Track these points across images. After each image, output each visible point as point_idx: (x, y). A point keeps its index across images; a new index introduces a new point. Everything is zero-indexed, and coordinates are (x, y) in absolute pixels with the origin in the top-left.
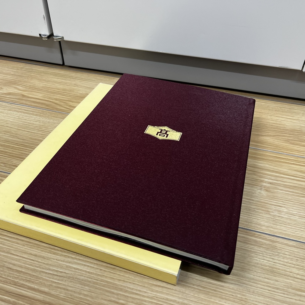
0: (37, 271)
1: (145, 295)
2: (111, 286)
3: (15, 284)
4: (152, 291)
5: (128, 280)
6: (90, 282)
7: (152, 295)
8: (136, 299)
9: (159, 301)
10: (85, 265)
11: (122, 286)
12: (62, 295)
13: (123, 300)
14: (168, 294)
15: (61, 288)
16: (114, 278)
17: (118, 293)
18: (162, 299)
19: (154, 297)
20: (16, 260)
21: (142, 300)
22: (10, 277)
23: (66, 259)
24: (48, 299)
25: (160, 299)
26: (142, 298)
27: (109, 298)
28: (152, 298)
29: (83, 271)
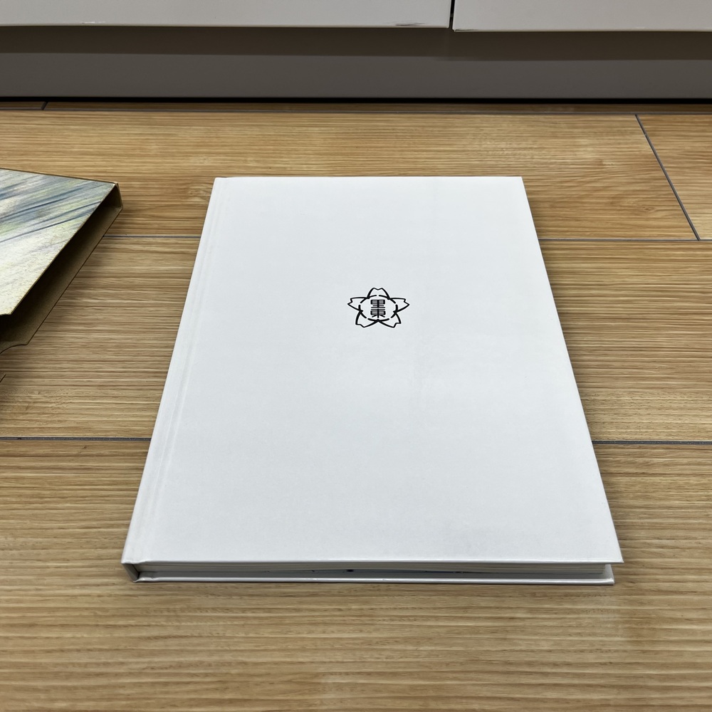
1: (122, 670)
2: (29, 673)
4: (140, 654)
5: (73, 644)
7: (138, 666)
8: (99, 687)
9: (160, 675)
11: (56, 665)
13: (63, 700)
14: (180, 652)
16: (33, 652)
17: (47, 686)
18: (166, 668)
19: (144, 669)
21: (115, 686)
25: (162, 669)
26: (113, 681)
28: (139, 674)
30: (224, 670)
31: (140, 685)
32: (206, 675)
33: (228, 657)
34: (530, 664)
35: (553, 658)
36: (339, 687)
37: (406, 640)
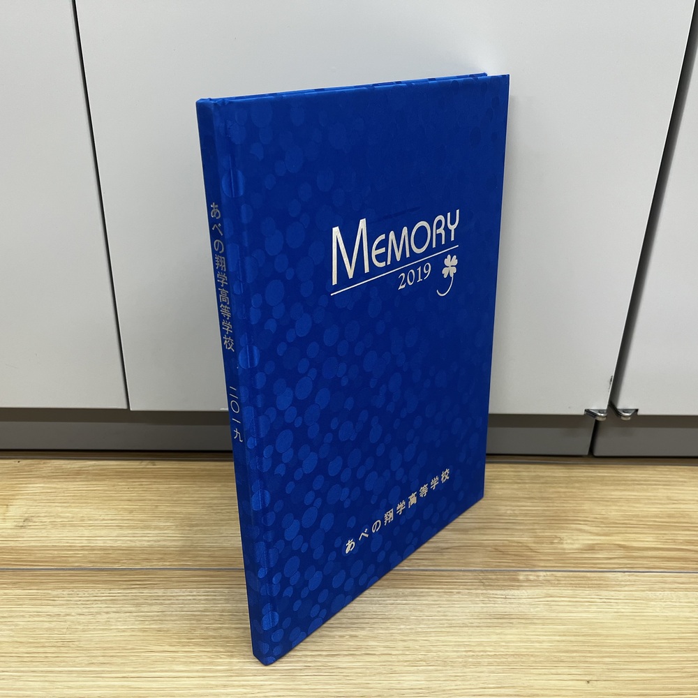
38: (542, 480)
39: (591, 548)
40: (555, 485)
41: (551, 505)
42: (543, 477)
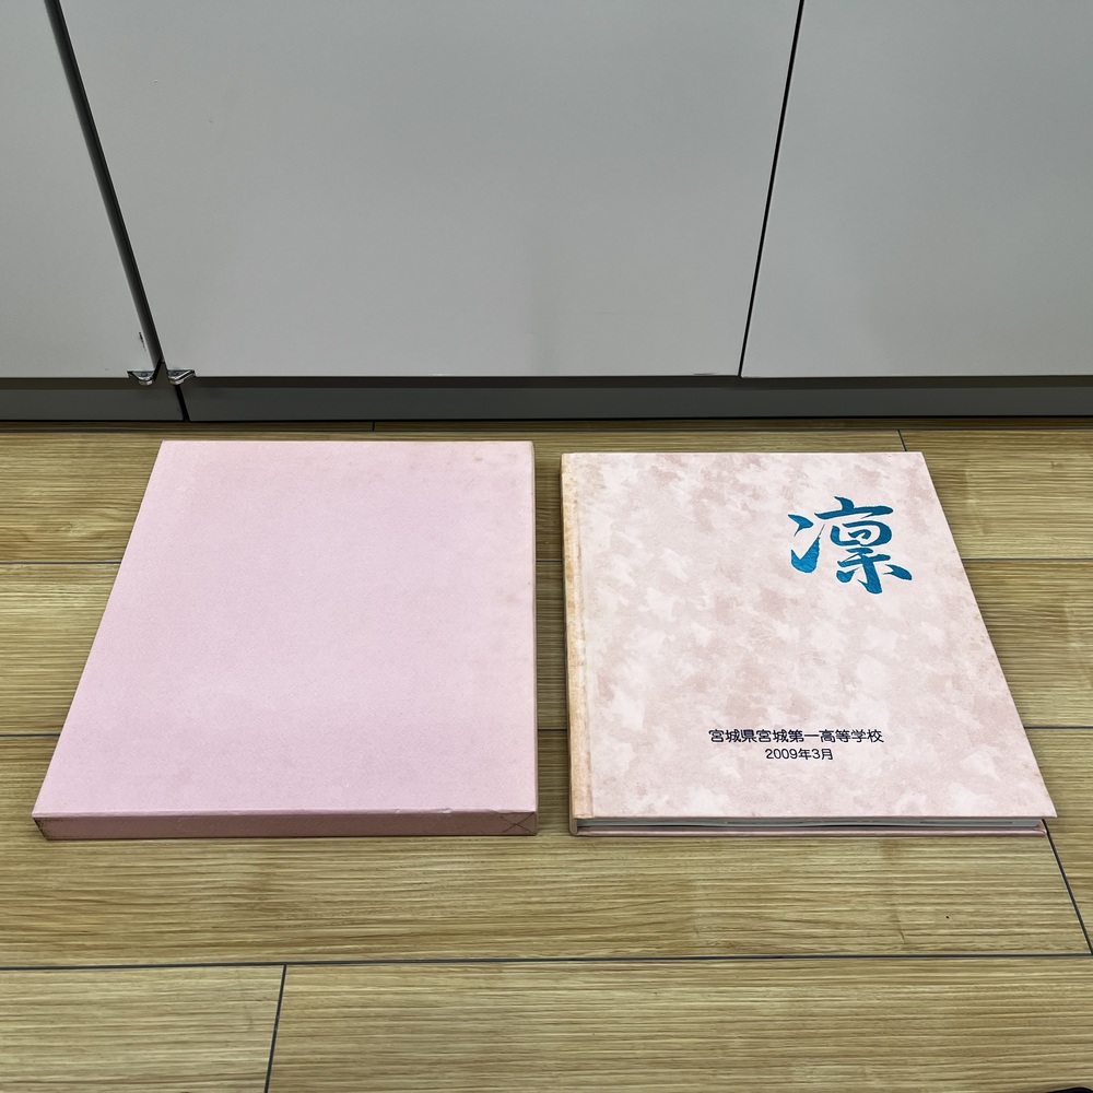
0: (378, 893)
1: (568, 879)
2: (511, 882)
3: (353, 922)
4: (577, 871)
5: (532, 865)
6: (473, 885)
7: (577, 877)
8: (556, 889)
9: (592, 882)
10: (453, 862)
11: (527, 877)
12: (438, 917)
14: (601, 869)
15: (430, 907)
16: (510, 869)
17: (525, 889)
18: (594, 878)
19: (581, 878)
20: (333, 886)
21: (566, 889)
22: (338, 914)
23: (417, 861)
24: (417, 928)
25: (591, 878)
26: (564, 885)
27: (513, 900)
28: (579, 881)
29: (455, 872)
30: (631, 879)
31: (582, 887)
32: (621, 882)
33: (632, 872)
34: (822, 872)
35: (835, 869)
36: (704, 887)
37: (743, 860)
38: (108, 453)
39: (98, 537)
40: (119, 459)
41: (94, 484)
42: (112, 449)
